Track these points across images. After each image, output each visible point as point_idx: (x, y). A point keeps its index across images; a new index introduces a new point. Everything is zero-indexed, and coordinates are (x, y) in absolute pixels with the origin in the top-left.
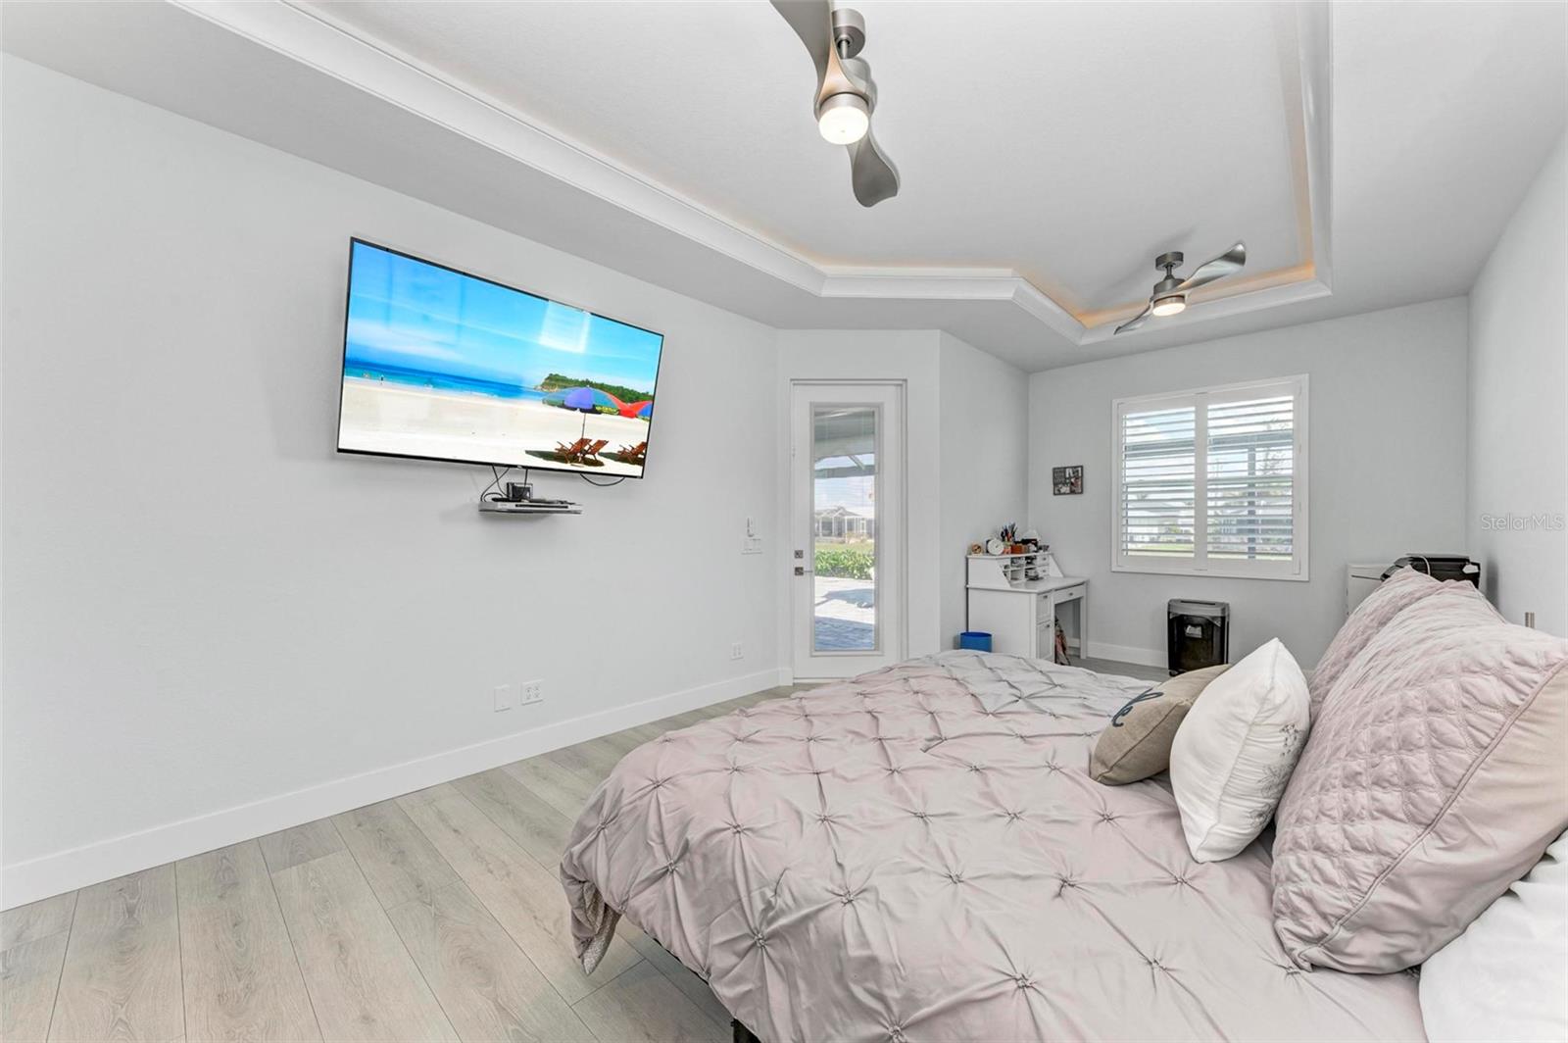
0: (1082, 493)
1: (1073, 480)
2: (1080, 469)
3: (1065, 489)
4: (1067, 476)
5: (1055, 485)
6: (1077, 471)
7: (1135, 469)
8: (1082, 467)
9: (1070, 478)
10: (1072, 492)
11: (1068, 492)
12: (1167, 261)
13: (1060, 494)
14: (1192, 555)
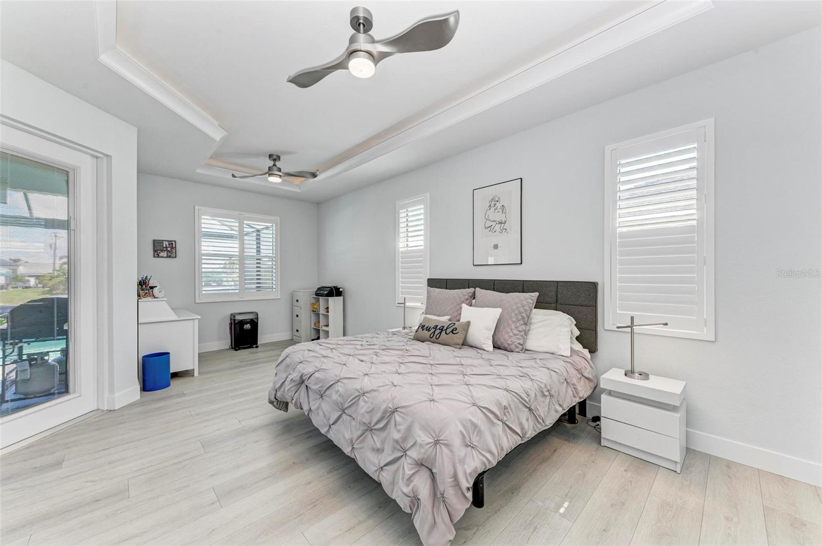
0: (176, 257)
1: (169, 249)
2: (174, 243)
3: (164, 254)
4: (164, 246)
5: (155, 251)
6: (172, 244)
7: (207, 246)
8: (175, 241)
9: (166, 247)
10: (170, 257)
11: (166, 256)
12: (275, 158)
13: (158, 256)
14: (237, 291)
